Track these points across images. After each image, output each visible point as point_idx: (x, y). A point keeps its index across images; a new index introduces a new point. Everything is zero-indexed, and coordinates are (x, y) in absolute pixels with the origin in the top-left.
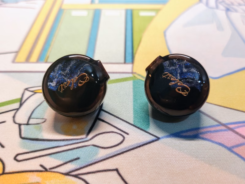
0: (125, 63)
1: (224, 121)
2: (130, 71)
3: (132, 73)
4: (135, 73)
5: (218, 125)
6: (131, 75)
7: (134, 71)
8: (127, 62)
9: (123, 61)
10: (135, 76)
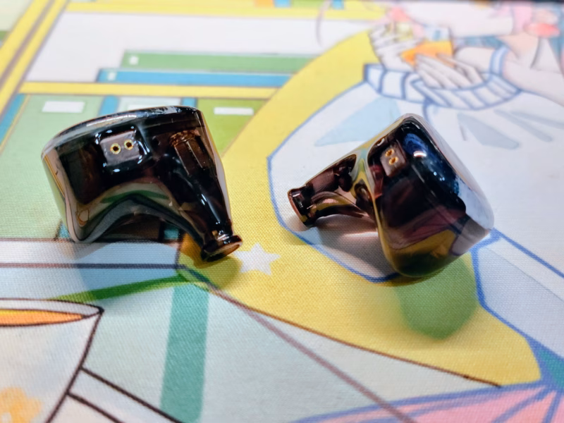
1: (388, 395)
2: (172, 261)
3: (176, 267)
4: (183, 267)
5: (372, 408)
6: (172, 273)
7: (181, 262)
10: (180, 275)
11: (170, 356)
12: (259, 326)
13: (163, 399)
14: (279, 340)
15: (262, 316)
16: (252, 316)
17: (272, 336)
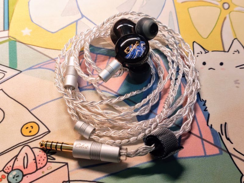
0: (4, 30)
2: (7, 36)
6: (8, 38)
7: (10, 35)
8: (5, 29)
9: (2, 29)
10: (10, 39)
11: (10, 57)
12: (28, 47)
13: (9, 65)
14: (32, 50)
15: (28, 45)
16: (26, 45)
17: (31, 49)
